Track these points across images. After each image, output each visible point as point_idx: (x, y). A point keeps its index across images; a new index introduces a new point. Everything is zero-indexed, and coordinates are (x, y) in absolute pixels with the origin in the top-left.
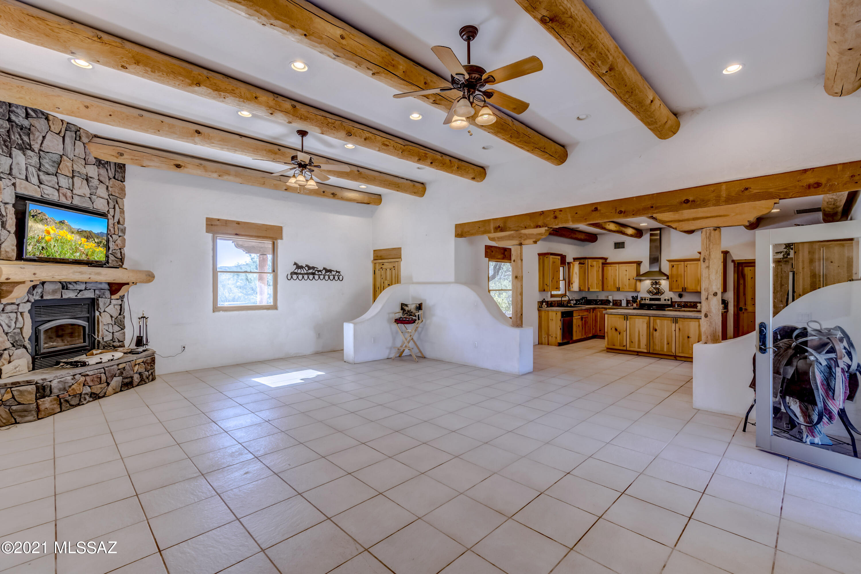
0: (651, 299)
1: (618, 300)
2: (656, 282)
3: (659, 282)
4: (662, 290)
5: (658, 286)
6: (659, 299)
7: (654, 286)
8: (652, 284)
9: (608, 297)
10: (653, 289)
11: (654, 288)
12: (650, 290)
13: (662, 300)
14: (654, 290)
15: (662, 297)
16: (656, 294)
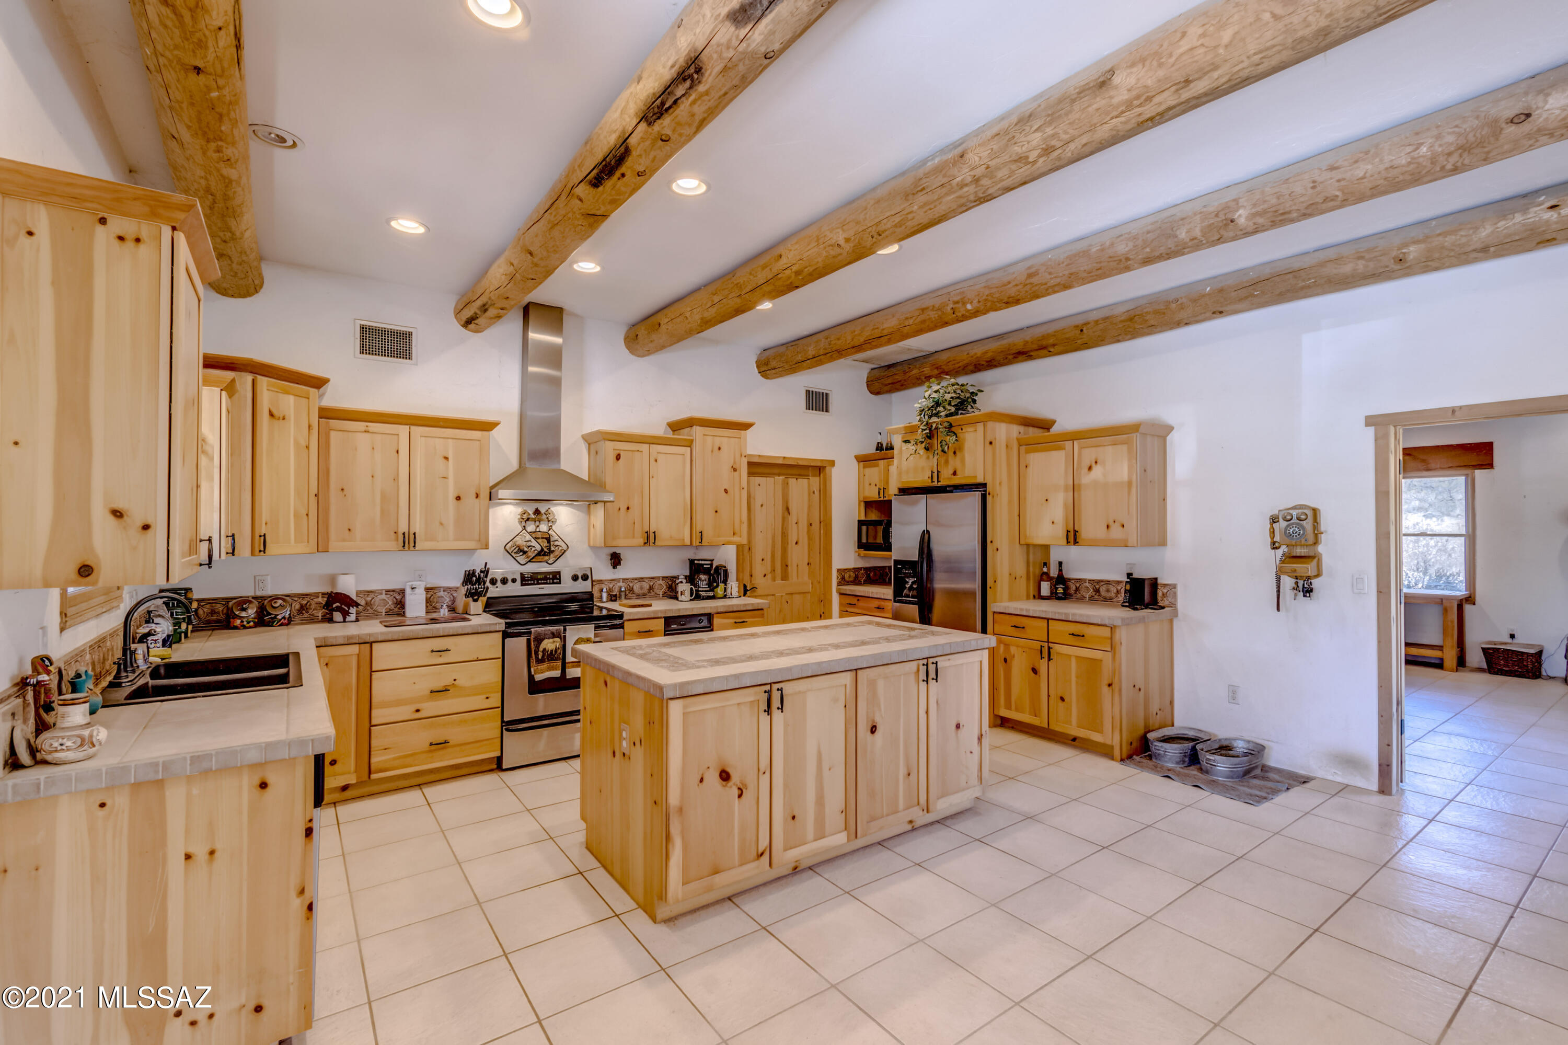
0: (526, 580)
1: (380, 592)
2: (537, 512)
3: (547, 512)
4: (560, 543)
5: (543, 527)
6: (555, 577)
7: (531, 527)
8: (525, 519)
9: (333, 579)
10: (528, 537)
11: (530, 533)
12: (520, 541)
13: (566, 577)
14: (534, 543)
15: (566, 566)
16: (543, 553)
